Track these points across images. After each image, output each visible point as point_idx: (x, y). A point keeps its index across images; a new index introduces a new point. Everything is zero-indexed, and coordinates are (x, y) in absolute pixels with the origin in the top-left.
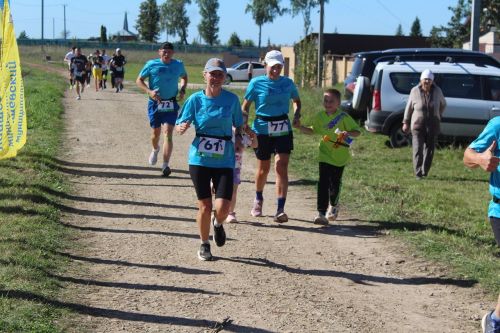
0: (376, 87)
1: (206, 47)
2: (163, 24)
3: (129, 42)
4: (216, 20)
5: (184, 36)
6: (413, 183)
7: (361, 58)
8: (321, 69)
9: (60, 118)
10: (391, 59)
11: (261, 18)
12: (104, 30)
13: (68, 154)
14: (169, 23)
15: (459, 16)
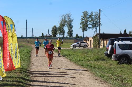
0: (114, 48)
1: (70, 38)
2: (58, 32)
3: (49, 37)
4: (72, 31)
5: (64, 35)
6: (126, 75)
7: (110, 40)
8: (100, 43)
9: (29, 58)
10: (118, 40)
11: (84, 30)
12: (43, 34)
13: (30, 68)
14: (60, 32)
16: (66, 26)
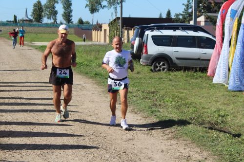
0: (145, 43)
2: (45, 14)
3: (28, 23)
4: (71, 11)
10: (152, 29)
12: (15, 17)
14: (48, 13)
15: (188, 8)
16: (59, 1)
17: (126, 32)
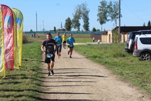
1: (85, 32)
4: (88, 23)
8: (120, 37)
10: (140, 34)
11: (102, 23)
12: (55, 28)
14: (74, 25)
16: (81, 18)
17: (123, 35)
